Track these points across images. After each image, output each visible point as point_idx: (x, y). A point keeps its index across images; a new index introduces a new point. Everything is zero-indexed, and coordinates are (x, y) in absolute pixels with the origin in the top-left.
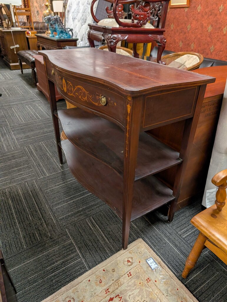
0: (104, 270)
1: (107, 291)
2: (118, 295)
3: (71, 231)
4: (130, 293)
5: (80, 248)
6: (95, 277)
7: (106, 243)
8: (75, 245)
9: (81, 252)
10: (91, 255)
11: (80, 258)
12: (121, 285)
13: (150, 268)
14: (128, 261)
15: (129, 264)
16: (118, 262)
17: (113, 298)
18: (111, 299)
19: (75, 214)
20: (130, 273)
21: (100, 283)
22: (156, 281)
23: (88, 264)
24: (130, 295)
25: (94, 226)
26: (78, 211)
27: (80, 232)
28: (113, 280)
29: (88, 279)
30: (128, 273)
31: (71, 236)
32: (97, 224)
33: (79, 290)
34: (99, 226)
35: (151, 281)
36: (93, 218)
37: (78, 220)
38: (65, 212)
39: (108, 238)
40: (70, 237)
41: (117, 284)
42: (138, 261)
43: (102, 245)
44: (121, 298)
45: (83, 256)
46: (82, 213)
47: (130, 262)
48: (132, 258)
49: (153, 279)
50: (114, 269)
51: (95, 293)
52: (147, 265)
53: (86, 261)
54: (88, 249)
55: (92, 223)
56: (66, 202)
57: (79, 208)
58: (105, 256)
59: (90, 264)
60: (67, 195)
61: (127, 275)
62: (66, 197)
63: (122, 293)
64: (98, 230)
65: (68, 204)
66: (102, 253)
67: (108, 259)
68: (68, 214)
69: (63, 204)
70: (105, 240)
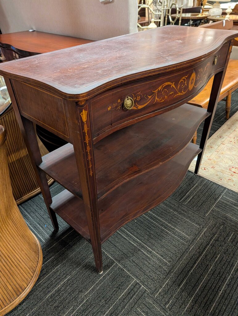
0: (221, 180)
1: (232, 175)
3: (206, 212)
4: (224, 166)
5: (216, 200)
6: (229, 183)
8: (216, 204)
9: (218, 198)
10: (215, 191)
11: (223, 196)
12: (222, 170)
14: (205, 169)
15: (206, 169)
16: (209, 174)
18: (234, 172)
19: (184, 216)
20: (212, 167)
21: (230, 180)
23: (223, 190)
25: (189, 196)
26: (180, 214)
27: (202, 204)
31: (210, 209)
32: (185, 195)
34: (186, 193)
35: (209, 158)
36: (180, 200)
37: (190, 210)
38: (188, 225)
39: (194, 185)
40: (212, 209)
41: (224, 172)
42: (201, 165)
43: (202, 187)
44: (230, 169)
45: (220, 195)
46: (180, 210)
48: (201, 168)
49: (207, 158)
50: (216, 175)
53: (222, 192)
54: (212, 194)
55: (186, 199)
56: (174, 229)
57: (175, 214)
58: (209, 183)
59: (222, 189)
60: (163, 233)
61: (214, 169)
62: (166, 234)
63: (227, 169)
64: (191, 193)
65: (175, 226)
66: (208, 185)
67: (211, 180)
68: (188, 221)
69: (178, 231)
70: (197, 186)
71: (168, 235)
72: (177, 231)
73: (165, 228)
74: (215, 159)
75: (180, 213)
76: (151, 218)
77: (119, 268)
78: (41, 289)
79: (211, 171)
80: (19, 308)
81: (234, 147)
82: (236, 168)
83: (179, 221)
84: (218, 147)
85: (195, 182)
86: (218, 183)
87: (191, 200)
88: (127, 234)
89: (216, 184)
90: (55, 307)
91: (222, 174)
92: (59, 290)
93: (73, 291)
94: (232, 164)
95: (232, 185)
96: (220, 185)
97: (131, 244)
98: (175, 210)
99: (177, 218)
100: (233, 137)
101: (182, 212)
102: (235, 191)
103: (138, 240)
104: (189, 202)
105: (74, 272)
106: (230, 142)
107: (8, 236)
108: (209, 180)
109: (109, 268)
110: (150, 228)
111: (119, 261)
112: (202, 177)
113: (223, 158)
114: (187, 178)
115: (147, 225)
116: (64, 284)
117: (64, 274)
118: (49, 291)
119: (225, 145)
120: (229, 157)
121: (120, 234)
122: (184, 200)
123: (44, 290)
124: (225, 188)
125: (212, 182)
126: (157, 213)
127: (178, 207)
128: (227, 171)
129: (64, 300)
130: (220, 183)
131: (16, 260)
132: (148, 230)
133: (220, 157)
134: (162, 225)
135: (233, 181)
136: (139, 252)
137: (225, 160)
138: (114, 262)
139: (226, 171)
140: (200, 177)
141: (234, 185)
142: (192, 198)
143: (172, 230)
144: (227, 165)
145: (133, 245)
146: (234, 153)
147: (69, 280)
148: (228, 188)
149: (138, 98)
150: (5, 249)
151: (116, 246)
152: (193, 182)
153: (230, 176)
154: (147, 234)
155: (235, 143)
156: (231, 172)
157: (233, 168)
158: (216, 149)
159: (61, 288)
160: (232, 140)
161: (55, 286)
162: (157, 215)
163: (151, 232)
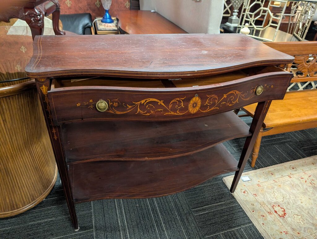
0: (253, 211)
1: (270, 213)
2: (272, 206)
3: (208, 233)
4: (270, 199)
5: (230, 228)
6: (259, 219)
7: (225, 204)
8: (226, 231)
9: (234, 227)
10: (237, 219)
11: (241, 229)
12: (264, 202)
13: (249, 181)
14: (244, 192)
15: (246, 192)
16: (245, 200)
17: (275, 210)
18: (276, 212)
19: (184, 225)
20: (254, 194)
21: (264, 216)
22: (259, 182)
23: (247, 223)
24: (271, 199)
25: (204, 210)
27: (211, 224)
28: (261, 207)
29: (262, 225)
30: (254, 196)
31: (215, 233)
32: (203, 206)
33: (272, 234)
34: (205, 206)
35: (259, 184)
36: (194, 208)
37: (195, 223)
39: (220, 202)
40: (217, 234)
41: (264, 205)
42: (244, 186)
43: (227, 208)
44: (274, 205)
45: (238, 226)
46: (185, 218)
47: (245, 192)
48: (241, 189)
50: (252, 204)
51: (273, 222)
52: (247, 182)
53: (244, 224)
54: (231, 220)
55: (200, 210)
56: (164, 231)
57: (177, 219)
58: (238, 208)
59: (247, 221)
60: (151, 229)
61: (256, 197)
62: (153, 231)
63: (270, 204)
64: (210, 208)
65: (167, 229)
66: (235, 210)
67: (242, 207)
68: (183, 232)
69: (166, 235)
70: (221, 205)
71: (154, 233)
72: (164, 234)
73: (157, 225)
74: (265, 188)
75: (182, 220)
76: (153, 210)
77: (92, 235)
78: (30, 215)
79: (251, 198)
80: (9, 220)
81: (300, 185)
82: (282, 208)
83: (175, 226)
84: (281, 177)
85: (223, 200)
86: (247, 213)
87: (204, 214)
88: (121, 212)
89: (244, 212)
90: (28, 234)
91: (260, 206)
92: (40, 224)
93: (48, 231)
94: (282, 202)
95: (262, 222)
96: (247, 216)
97: (118, 222)
98: (180, 215)
99: (175, 223)
100: (309, 175)
101: (185, 220)
102: (259, 230)
103: (126, 222)
104: (200, 215)
105: (59, 218)
106: (300, 179)
107: (21, 162)
108: (241, 205)
109: (85, 230)
110: (145, 217)
111: (96, 230)
112: (235, 199)
113: (276, 191)
114: (218, 192)
115: (144, 214)
116: (46, 222)
117: (53, 215)
118: (34, 220)
119: (291, 179)
120: (284, 193)
121: (116, 209)
122: (197, 211)
123: (32, 217)
124: (251, 222)
125: (242, 209)
126: (161, 208)
127: (186, 214)
128: (269, 206)
129: (38, 233)
130: (249, 214)
131: (21, 183)
132: (141, 219)
133: (273, 188)
134: (156, 222)
135: (266, 219)
136: (118, 233)
137: (276, 194)
138: (92, 228)
139: (267, 206)
140: (233, 197)
141: (263, 224)
142: (207, 213)
143: (161, 231)
144: (274, 200)
145: (118, 223)
146: (294, 192)
147: (52, 221)
148: (254, 224)
149: (115, 104)
150: (14, 171)
151: (104, 216)
152: (222, 198)
153: (267, 213)
154: (137, 222)
155: (306, 181)
156: (272, 209)
157: (279, 206)
158: (276, 179)
159: (42, 223)
160: (306, 177)
161: (40, 220)
162: (160, 210)
163: (142, 222)
